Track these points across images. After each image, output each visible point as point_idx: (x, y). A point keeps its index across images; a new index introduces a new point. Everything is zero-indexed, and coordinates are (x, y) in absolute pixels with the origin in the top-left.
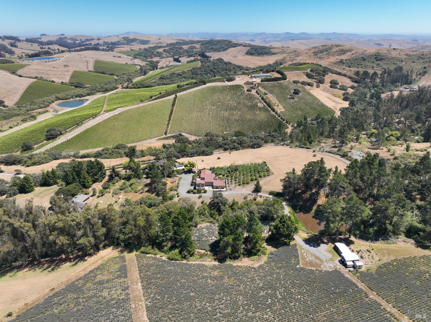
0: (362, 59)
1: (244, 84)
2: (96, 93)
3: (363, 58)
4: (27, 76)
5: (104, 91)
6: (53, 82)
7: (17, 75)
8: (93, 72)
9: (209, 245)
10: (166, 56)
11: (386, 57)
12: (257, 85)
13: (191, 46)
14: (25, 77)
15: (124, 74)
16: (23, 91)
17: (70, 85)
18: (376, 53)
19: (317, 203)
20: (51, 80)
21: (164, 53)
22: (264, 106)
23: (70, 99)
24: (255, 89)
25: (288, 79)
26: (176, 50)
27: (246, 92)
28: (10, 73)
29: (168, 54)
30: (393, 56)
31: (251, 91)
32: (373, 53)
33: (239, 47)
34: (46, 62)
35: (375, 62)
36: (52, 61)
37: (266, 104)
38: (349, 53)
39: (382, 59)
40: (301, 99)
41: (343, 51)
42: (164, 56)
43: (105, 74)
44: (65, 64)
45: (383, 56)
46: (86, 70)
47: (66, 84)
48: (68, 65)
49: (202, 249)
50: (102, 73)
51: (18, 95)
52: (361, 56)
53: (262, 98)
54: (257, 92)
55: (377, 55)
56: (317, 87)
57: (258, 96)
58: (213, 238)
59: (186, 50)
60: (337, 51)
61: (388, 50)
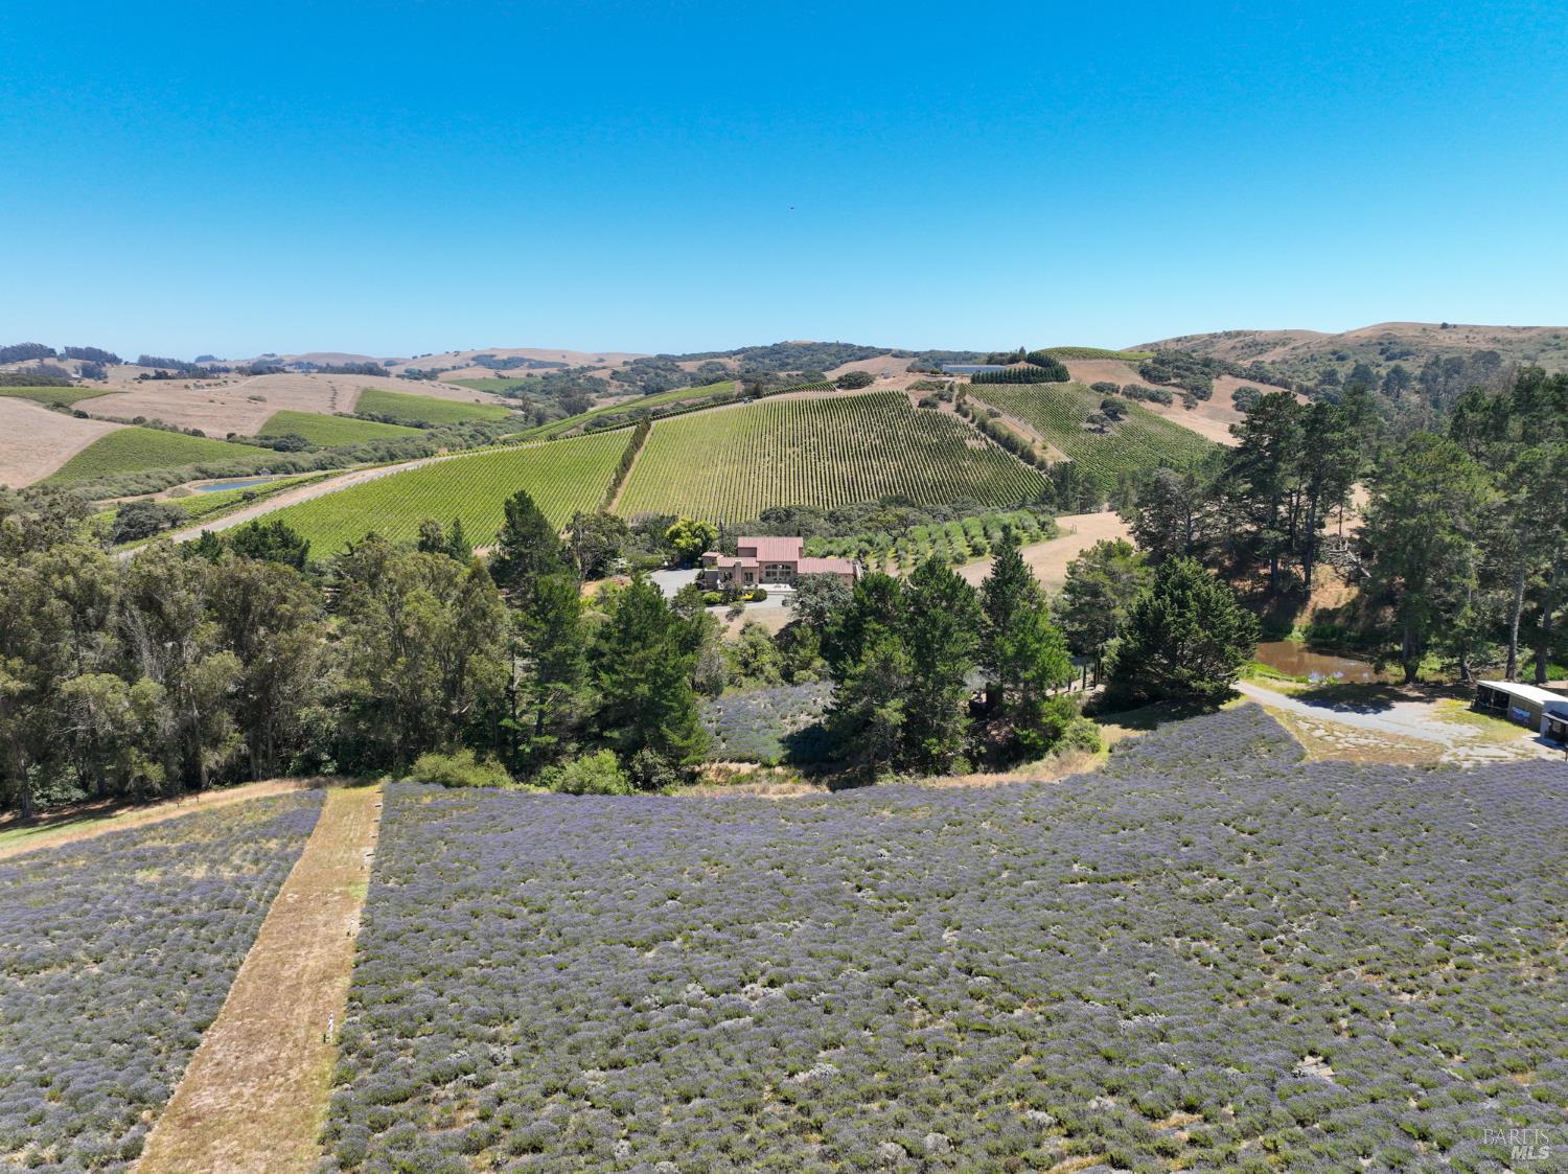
0: (1331, 357)
1: (908, 389)
2: (349, 462)
3: (1334, 353)
4: (107, 416)
5: (381, 460)
6: (197, 433)
7: (69, 412)
8: (351, 417)
9: (781, 741)
10: (619, 390)
11: (1420, 347)
12: (957, 392)
13: (708, 364)
14: (99, 419)
15: (461, 424)
16: (76, 452)
17: (258, 442)
18: (1382, 337)
19: (1311, 604)
20: (191, 429)
21: (615, 382)
22: (991, 448)
23: (248, 475)
24: (950, 401)
25: (1072, 381)
26: (657, 375)
27: (915, 408)
28: (47, 407)
29: (626, 385)
30: (1445, 345)
31: (935, 406)
32: (1371, 337)
33: (881, 358)
34: (187, 387)
35: (1382, 362)
36: (209, 385)
37: (999, 442)
38: (1279, 350)
39: (1408, 353)
40: (1129, 432)
41: (1257, 344)
42: (612, 390)
43: (394, 423)
44: (255, 393)
45: (1411, 344)
46: (329, 412)
47: (244, 441)
48: (266, 396)
49: (741, 761)
50: (385, 421)
51: (54, 462)
52: (1330, 348)
53: (983, 427)
54: (958, 409)
55: (1386, 342)
56: (1188, 408)
57: (966, 421)
58: (804, 717)
59: (690, 374)
60: (1234, 348)
61: (1424, 329)
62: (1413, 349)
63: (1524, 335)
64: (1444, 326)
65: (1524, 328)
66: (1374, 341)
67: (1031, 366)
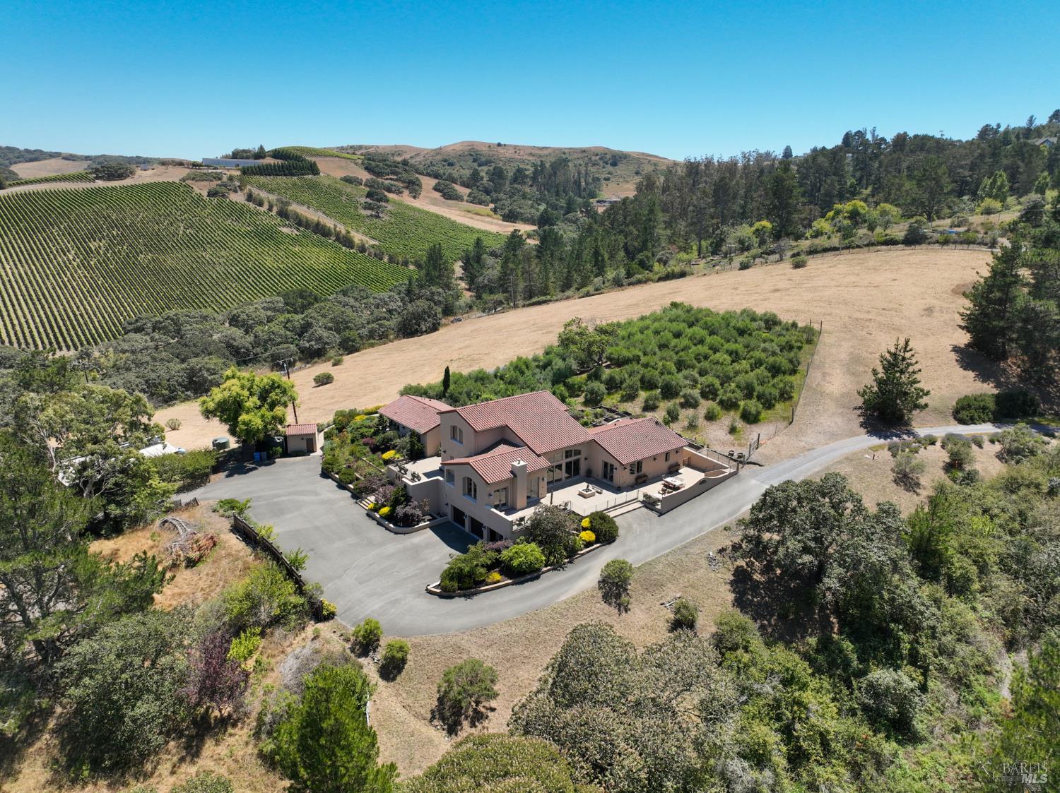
1: (184, 180)
12: (237, 183)
24: (235, 190)
25: (323, 174)
27: (206, 197)
31: (224, 195)
37: (308, 228)
53: (284, 214)
54: (250, 198)
56: (414, 197)
57: (263, 209)
61: (490, 146)
62: (492, 159)
63: (545, 152)
64: (499, 145)
65: (543, 148)
66: (466, 153)
67: (280, 162)
